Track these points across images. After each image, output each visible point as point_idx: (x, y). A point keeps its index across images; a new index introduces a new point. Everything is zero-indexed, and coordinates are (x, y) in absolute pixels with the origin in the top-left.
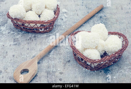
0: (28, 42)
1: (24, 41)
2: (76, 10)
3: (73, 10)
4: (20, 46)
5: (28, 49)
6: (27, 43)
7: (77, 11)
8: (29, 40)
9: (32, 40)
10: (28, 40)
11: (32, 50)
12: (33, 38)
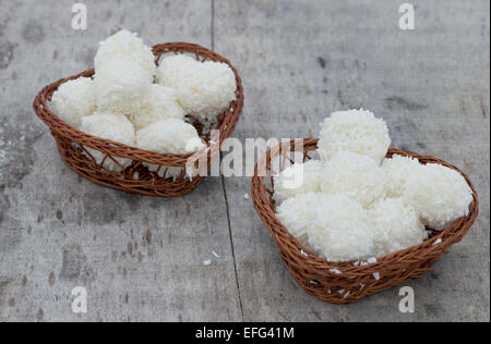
0: (123, 263)
1: (106, 257)
2: (301, 112)
3: (290, 117)
4: (93, 284)
5: (127, 298)
6: (119, 268)
7: (304, 119)
8: (128, 255)
9: (140, 257)
10: (124, 253)
11: (143, 303)
12: (140, 248)
